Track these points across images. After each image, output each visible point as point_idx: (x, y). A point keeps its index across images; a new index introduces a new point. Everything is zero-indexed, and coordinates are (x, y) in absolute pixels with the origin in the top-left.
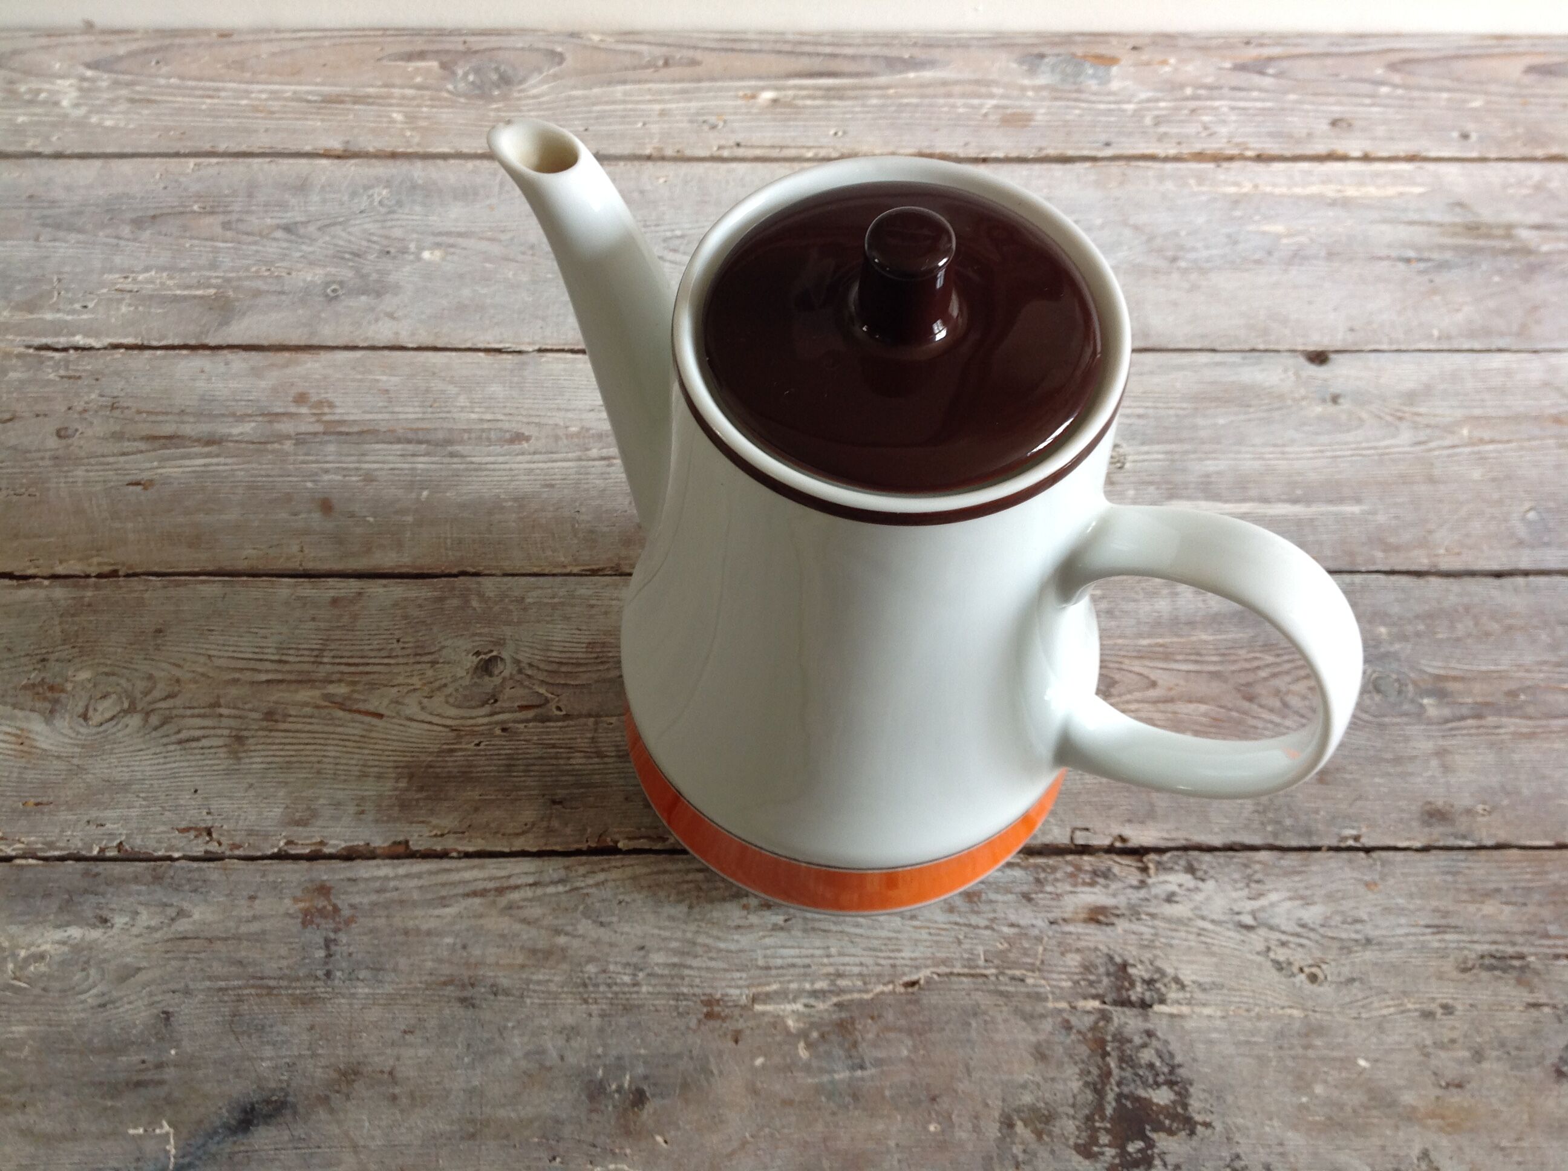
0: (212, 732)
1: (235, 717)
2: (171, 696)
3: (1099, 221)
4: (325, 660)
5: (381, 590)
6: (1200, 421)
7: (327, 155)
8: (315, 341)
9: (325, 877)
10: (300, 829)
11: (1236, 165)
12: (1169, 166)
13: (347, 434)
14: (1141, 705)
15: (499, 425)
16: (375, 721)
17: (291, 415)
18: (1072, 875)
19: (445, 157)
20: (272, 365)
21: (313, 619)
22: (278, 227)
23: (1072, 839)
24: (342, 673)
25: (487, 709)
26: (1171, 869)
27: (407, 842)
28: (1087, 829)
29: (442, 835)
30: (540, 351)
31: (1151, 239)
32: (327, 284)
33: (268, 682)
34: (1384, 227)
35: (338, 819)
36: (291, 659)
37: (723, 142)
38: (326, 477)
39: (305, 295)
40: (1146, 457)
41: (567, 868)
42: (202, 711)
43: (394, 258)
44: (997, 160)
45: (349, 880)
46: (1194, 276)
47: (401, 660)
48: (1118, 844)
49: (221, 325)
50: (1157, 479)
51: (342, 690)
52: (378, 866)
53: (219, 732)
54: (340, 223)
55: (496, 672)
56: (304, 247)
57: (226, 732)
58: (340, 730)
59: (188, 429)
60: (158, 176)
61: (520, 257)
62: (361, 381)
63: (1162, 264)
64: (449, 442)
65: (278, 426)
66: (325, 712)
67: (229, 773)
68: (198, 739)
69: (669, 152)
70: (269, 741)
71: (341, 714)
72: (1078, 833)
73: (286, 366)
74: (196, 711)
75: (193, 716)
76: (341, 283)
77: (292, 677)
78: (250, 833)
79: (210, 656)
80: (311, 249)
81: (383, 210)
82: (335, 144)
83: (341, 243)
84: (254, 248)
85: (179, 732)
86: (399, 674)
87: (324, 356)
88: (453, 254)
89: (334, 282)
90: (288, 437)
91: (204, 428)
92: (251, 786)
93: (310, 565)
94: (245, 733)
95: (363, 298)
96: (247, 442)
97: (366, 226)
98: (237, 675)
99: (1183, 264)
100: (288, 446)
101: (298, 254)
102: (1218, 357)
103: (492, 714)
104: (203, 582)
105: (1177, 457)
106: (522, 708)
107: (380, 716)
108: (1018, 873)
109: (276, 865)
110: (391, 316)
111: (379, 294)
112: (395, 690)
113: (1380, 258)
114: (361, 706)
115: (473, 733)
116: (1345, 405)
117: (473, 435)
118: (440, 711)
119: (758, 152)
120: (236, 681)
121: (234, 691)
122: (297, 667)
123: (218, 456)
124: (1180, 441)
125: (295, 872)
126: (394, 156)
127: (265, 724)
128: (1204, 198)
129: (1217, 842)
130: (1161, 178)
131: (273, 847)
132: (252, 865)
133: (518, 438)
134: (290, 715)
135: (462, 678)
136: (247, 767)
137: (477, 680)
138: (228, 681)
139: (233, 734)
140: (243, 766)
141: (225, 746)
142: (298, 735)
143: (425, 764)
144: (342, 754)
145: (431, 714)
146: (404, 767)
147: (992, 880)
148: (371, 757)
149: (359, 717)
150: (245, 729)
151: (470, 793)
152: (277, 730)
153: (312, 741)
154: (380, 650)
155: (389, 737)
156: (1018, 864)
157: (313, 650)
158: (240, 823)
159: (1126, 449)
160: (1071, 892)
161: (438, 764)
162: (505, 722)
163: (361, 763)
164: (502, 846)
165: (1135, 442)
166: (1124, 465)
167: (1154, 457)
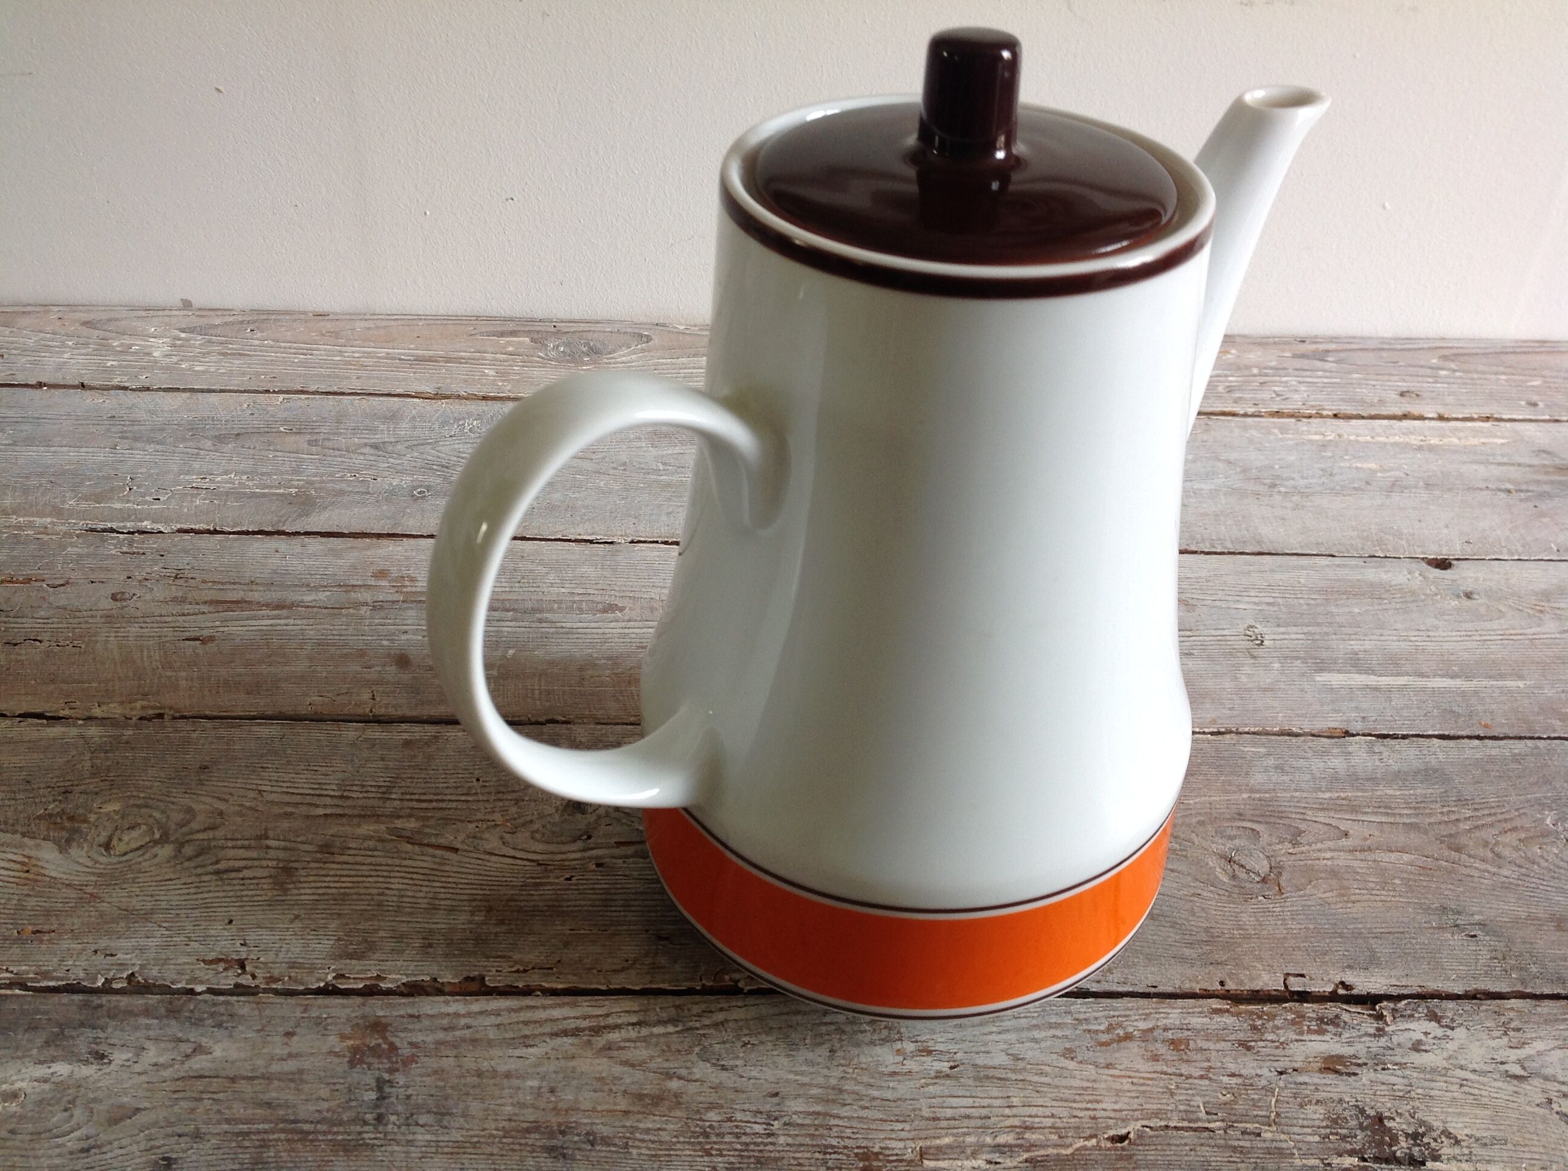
0: (256, 863)
1: (285, 849)
2: (213, 828)
4: (393, 796)
5: (460, 734)
6: (1334, 610)
7: (418, 396)
8: (399, 531)
9: (381, 1013)
10: (353, 962)
11: (1315, 421)
12: (1250, 421)
14: (1336, 854)
15: (591, 598)
16: (448, 855)
17: (369, 587)
18: (1293, 1022)
20: (351, 548)
21: (383, 759)
22: (366, 445)
23: (1286, 986)
24: (412, 808)
25: (579, 845)
26: (1412, 1016)
27: (483, 978)
28: (1302, 976)
29: (525, 971)
30: (632, 542)
31: (1246, 470)
32: (415, 488)
33: (326, 815)
34: (1475, 467)
35: (401, 952)
36: (354, 795)
38: (404, 637)
39: (392, 494)
41: (677, 1007)
42: (247, 843)
45: (411, 1016)
46: (1296, 498)
47: (481, 798)
48: (1341, 992)
49: (300, 516)
51: (412, 824)
52: (447, 1003)
53: (265, 863)
54: (429, 444)
55: (590, 810)
56: (391, 460)
57: (272, 864)
58: (406, 863)
59: (256, 596)
60: (245, 406)
61: (612, 472)
63: (1262, 489)
64: (537, 610)
65: (353, 595)
66: (389, 846)
67: (271, 904)
68: (238, 870)
71: (408, 847)
72: (1291, 979)
73: (368, 548)
74: (239, 843)
75: (233, 848)
76: (427, 488)
77: (356, 812)
78: (292, 965)
79: (260, 791)
80: (398, 462)
81: (472, 435)
82: (429, 388)
83: (429, 458)
84: (339, 459)
85: (217, 862)
86: (479, 810)
87: (407, 542)
89: (420, 486)
90: (365, 604)
91: (274, 596)
92: (297, 917)
93: (380, 711)
94: (296, 865)
96: (320, 608)
97: (456, 446)
98: (290, 809)
99: (1282, 489)
100: (363, 610)
101: (386, 465)
102: (1337, 561)
103: (584, 850)
104: (260, 724)
105: (1317, 637)
106: (619, 844)
107: (456, 850)
108: (1228, 1020)
109: (322, 1000)
112: (471, 826)
113: (1481, 489)
114: (433, 840)
115: (562, 868)
116: (1480, 601)
117: (564, 606)
118: (525, 846)
120: (288, 815)
121: (285, 824)
122: (360, 802)
123: (287, 618)
124: (1318, 624)
125: (344, 1006)
126: (485, 398)
127: (319, 856)
128: (1291, 443)
129: (1458, 989)
131: (319, 980)
132: (291, 1001)
133: (611, 608)
134: (349, 848)
135: (550, 815)
136: (294, 898)
137: (566, 817)
138: (280, 815)
139: (281, 865)
140: (289, 897)
141: (271, 877)
142: (357, 867)
143: (506, 898)
144: (408, 887)
145: (514, 849)
146: (481, 900)
147: (1199, 1027)
148: (442, 890)
149: (430, 851)
150: (295, 861)
151: (559, 927)
152: (333, 862)
153: (373, 873)
154: (456, 788)
155: (464, 870)
156: (1228, 1011)
157: (380, 787)
158: (281, 955)
159: (1260, 629)
160: (1297, 1041)
161: (522, 898)
162: (600, 857)
163: (431, 895)
164: (598, 983)
165: (1269, 624)
166: (1262, 642)
167: (1293, 636)
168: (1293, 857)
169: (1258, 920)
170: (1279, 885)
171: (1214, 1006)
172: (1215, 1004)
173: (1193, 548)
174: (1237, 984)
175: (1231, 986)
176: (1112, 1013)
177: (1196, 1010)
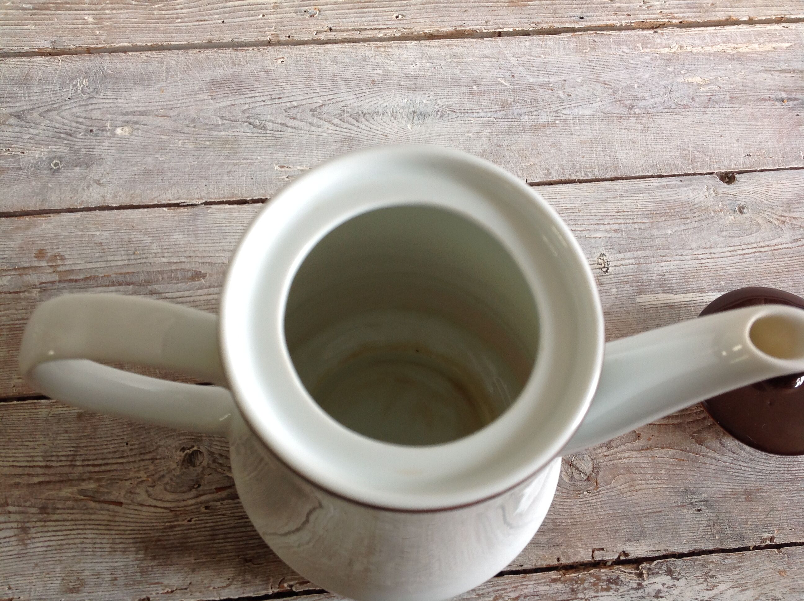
0: (5, 525)
1: (20, 513)
3: (579, 80)
4: (78, 463)
6: (655, 232)
7: (41, 53)
8: (46, 207)
10: (74, 595)
11: (667, 31)
12: (623, 33)
13: (76, 281)
14: (632, 453)
15: (183, 266)
16: (117, 508)
17: (34, 268)
18: (594, 584)
19: (125, 50)
20: (17, 228)
21: (66, 432)
22: (11, 114)
23: (593, 557)
24: (90, 472)
25: (194, 493)
26: (658, 573)
27: (148, 599)
28: (603, 549)
29: (172, 592)
30: (206, 203)
31: (614, 93)
32: (51, 160)
33: (40, 483)
34: (765, 75)
35: (99, 585)
36: (54, 464)
37: (320, 28)
39: (36, 169)
40: (621, 262)
43: (96, 135)
44: (509, 34)
46: (644, 120)
47: (131, 459)
48: (622, 558)
50: (631, 279)
51: (92, 486)
53: (10, 525)
54: (55, 109)
55: (197, 463)
56: (31, 130)
57: (14, 525)
58: (93, 517)
61: (186, 130)
62: (81, 236)
63: (623, 111)
64: (148, 282)
65: (25, 278)
66: (81, 504)
67: (20, 556)
69: (283, 38)
70: (45, 529)
71: (92, 504)
72: (596, 552)
73: (28, 227)
76: (60, 158)
77: (56, 478)
78: (40, 600)
80: (36, 131)
81: (85, 96)
82: (46, 44)
83: (57, 125)
86: (130, 470)
87: (54, 218)
88: (138, 129)
89: (55, 158)
90: (34, 287)
92: (36, 565)
94: (28, 525)
95: (77, 169)
96: (5, 293)
97: (74, 110)
98: (17, 480)
99: (637, 111)
100: (35, 293)
101: (28, 136)
102: (664, 181)
103: (197, 497)
105: (642, 261)
106: (218, 490)
107: (120, 504)
108: (559, 586)
110: (98, 183)
111: (88, 166)
112: (128, 483)
113: (765, 100)
114: (106, 497)
115: (185, 512)
116: (748, 213)
117: (165, 276)
118: (161, 496)
119: (345, 35)
120: (17, 485)
121: (16, 492)
122: (59, 470)
124: (644, 248)
126: (89, 51)
127: (41, 516)
128: (648, 58)
129: (686, 551)
130: (619, 44)
133: (197, 275)
134: (58, 509)
135: (174, 469)
136: (33, 550)
137: (185, 470)
138: (11, 486)
139: (20, 526)
140: (29, 551)
141: (15, 536)
142: (65, 523)
143: (154, 539)
144: (96, 536)
145: (155, 499)
146: (140, 542)
147: (543, 593)
148: (117, 537)
149: (105, 506)
150: (28, 522)
151: (188, 559)
152: (50, 521)
153: (75, 527)
154: (115, 452)
155: (128, 520)
156: (559, 580)
157: (68, 456)
158: (32, 594)
159: (608, 257)
160: (595, 597)
161: (165, 538)
162: (207, 501)
163: (111, 541)
164: (214, 597)
165: (613, 251)
166: (608, 269)
167: (627, 262)
168: (607, 459)
169: (582, 511)
170: (596, 482)
171: (553, 577)
172: (553, 575)
173: (573, 178)
174: (566, 559)
175: (563, 561)
176: (497, 588)
177: (543, 581)
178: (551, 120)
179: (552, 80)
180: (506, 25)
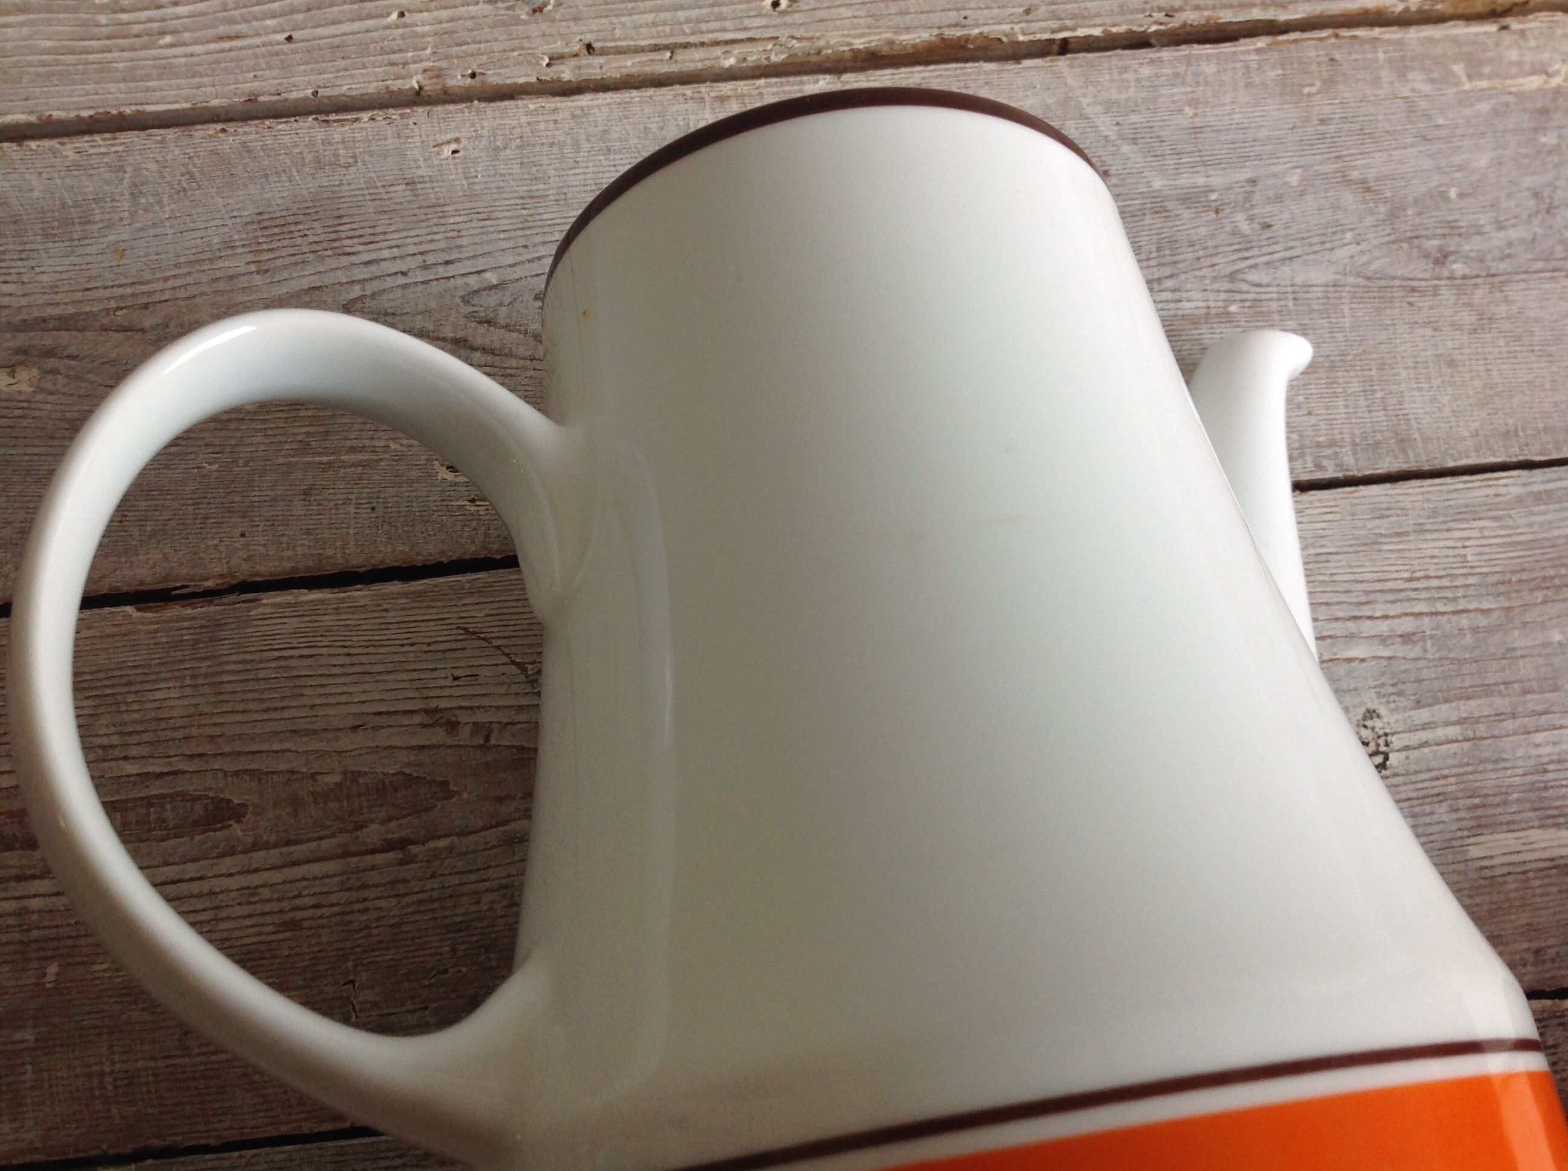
3: (1294, 179)
6: (1518, 640)
11: (1534, 23)
12: (1413, 34)
19: (18, 135)
31: (1393, 215)
37: (558, 46)
40: (1424, 736)
44: (1090, 45)
46: (1479, 295)
50: (1451, 786)
63: (1419, 269)
69: (457, 80)
88: (55, 372)
99: (1459, 268)
105: (1482, 729)
119: (630, 65)
124: (1487, 690)
128: (1484, 107)
130: (1401, 68)
133: (220, 812)
159: (1387, 719)
165: (1403, 702)
166: (1386, 758)
167: (1441, 733)
178: (1216, 302)
179: (1218, 180)
180: (1083, 18)
